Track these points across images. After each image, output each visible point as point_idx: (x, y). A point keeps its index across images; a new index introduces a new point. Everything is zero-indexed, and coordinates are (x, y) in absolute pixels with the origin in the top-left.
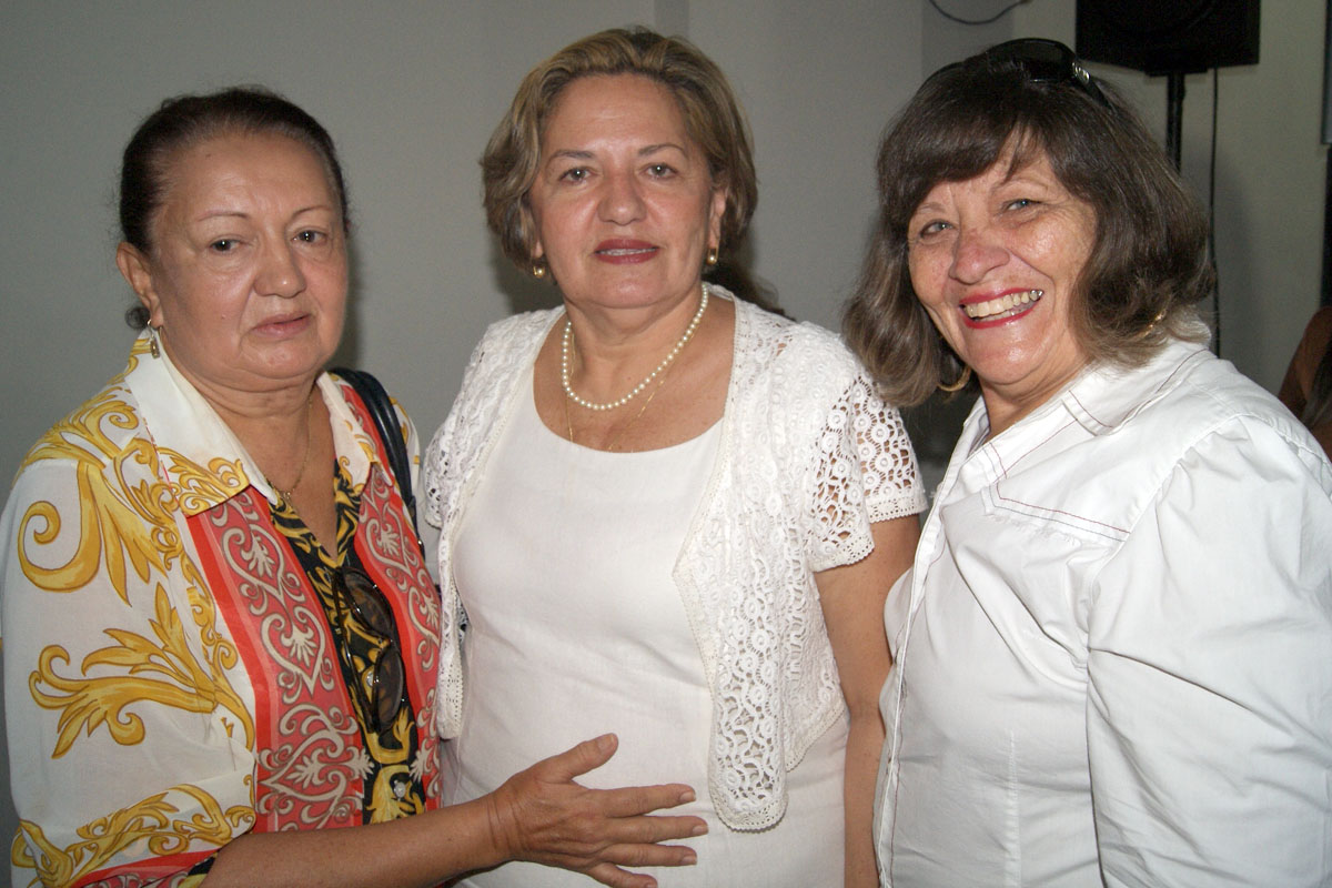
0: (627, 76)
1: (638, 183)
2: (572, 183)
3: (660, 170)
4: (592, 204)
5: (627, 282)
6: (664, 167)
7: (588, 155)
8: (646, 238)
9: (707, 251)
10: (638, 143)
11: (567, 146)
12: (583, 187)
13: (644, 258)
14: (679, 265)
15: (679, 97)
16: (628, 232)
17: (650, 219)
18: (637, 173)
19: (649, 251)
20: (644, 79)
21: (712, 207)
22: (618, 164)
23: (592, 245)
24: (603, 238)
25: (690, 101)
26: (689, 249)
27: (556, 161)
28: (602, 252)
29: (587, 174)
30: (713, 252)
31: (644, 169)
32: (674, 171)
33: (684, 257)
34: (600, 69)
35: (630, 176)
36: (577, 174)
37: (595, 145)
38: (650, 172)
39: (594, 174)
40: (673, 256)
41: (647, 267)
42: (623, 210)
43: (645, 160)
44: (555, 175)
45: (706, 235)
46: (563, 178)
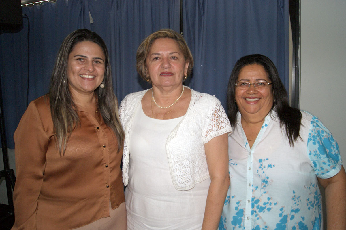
0: (167, 39)
1: (169, 60)
2: (155, 60)
3: (174, 58)
4: (160, 64)
5: (167, 81)
6: (175, 57)
7: (159, 54)
8: (171, 72)
9: (184, 76)
10: (169, 52)
11: (155, 52)
12: (158, 61)
13: (170, 76)
14: (178, 78)
15: (178, 43)
16: (167, 70)
17: (172, 68)
18: (169, 58)
19: (171, 74)
20: (171, 39)
21: (185, 67)
22: (165, 56)
23: (160, 73)
24: (162, 71)
25: (180, 44)
26: (180, 75)
27: (152, 56)
28: (162, 74)
29: (159, 58)
30: (186, 76)
31: (171, 58)
32: (177, 58)
33: (179, 76)
36: (156, 59)
37: (160, 52)
38: (172, 58)
39: (160, 58)
40: (177, 76)
41: (171, 78)
42: (166, 65)
43: (171, 56)
44: (152, 59)
45: (184, 72)
46: (153, 59)
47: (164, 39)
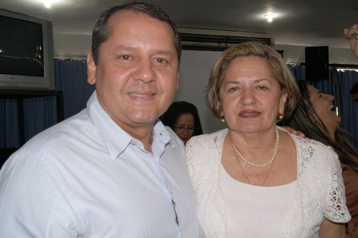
0: (251, 57)
1: (254, 92)
2: (232, 92)
3: (262, 88)
4: (238, 99)
5: (251, 124)
7: (237, 83)
8: (256, 110)
9: (279, 115)
10: (254, 79)
11: (231, 80)
12: (236, 92)
13: (255, 116)
14: (268, 119)
16: (251, 108)
17: (258, 104)
18: (254, 88)
19: (257, 114)
20: (257, 58)
21: (281, 99)
22: (247, 85)
23: (238, 112)
24: (242, 110)
26: (271, 114)
27: (227, 85)
28: (242, 114)
29: (238, 89)
30: (281, 115)
31: (256, 88)
32: (267, 88)
33: (269, 116)
34: (243, 55)
35: (252, 89)
36: (234, 89)
37: (240, 80)
38: (259, 88)
39: (240, 89)
40: (266, 116)
41: (256, 119)
42: (248, 101)
43: (256, 84)
44: (227, 89)
45: (278, 109)
46: (230, 90)
47: (246, 59)
